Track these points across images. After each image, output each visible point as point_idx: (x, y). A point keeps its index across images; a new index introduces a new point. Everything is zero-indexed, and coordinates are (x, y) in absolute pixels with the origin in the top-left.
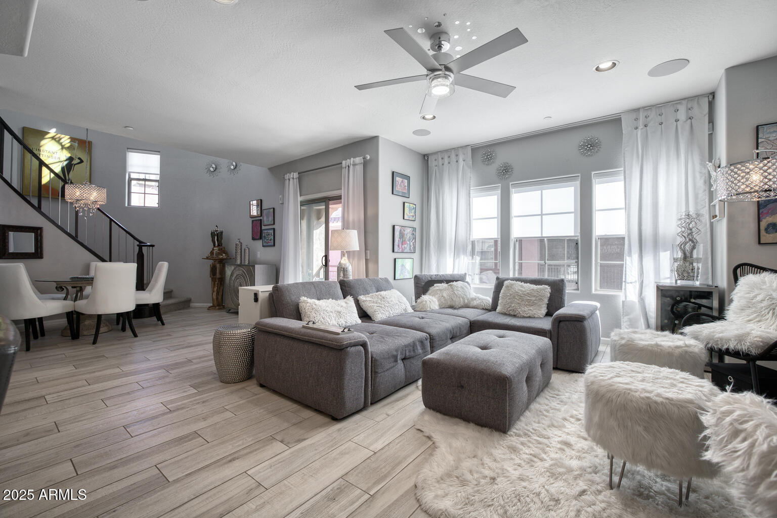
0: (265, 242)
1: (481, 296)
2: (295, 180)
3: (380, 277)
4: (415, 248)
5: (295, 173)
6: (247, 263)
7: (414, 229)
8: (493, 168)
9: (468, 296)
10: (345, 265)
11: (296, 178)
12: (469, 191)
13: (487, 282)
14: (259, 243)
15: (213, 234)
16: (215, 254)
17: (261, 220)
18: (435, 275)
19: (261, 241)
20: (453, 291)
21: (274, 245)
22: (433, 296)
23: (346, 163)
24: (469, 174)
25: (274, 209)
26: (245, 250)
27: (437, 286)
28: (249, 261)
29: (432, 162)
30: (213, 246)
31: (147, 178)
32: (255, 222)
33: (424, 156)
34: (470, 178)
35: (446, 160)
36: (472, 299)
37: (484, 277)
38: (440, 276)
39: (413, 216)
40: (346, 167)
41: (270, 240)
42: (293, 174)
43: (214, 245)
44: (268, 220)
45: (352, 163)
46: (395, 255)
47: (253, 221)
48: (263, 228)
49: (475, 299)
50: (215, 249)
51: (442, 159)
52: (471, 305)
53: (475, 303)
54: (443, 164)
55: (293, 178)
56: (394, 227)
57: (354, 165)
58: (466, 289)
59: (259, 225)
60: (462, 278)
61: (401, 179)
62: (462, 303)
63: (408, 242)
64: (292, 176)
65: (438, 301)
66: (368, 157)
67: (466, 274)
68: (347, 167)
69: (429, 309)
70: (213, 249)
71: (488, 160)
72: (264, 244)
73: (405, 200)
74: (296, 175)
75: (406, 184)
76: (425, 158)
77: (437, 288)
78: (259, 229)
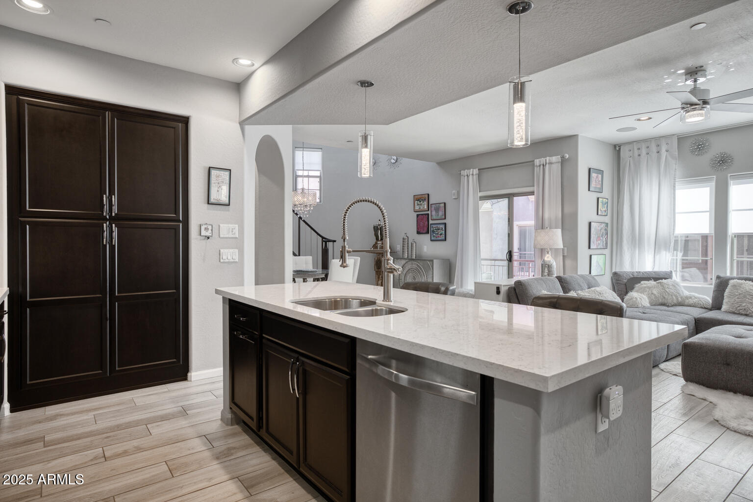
0: (434, 236)
1: (696, 295)
2: (474, 176)
3: (579, 274)
4: (607, 243)
5: (474, 170)
6: (414, 257)
7: (607, 224)
8: (706, 158)
9: (682, 295)
10: (549, 261)
11: (476, 174)
12: (674, 184)
13: (690, 279)
14: (426, 238)
15: (376, 229)
16: (379, 248)
17: (428, 214)
18: (637, 272)
19: (429, 235)
20: (664, 288)
21: (445, 240)
22: (641, 293)
23: (540, 161)
24: (674, 165)
25: (445, 203)
26: (412, 244)
27: (645, 284)
28: (416, 255)
29: (625, 153)
30: (375, 240)
31: (310, 175)
32: (420, 217)
33: (615, 146)
34: (676, 169)
35: (644, 151)
36: (686, 297)
37: (686, 275)
38: (643, 273)
39: (605, 211)
40: (540, 166)
41: (441, 235)
42: (473, 171)
43: (377, 239)
44: (438, 215)
45: (548, 162)
46: (591, 252)
47: (418, 216)
48: (431, 222)
49: (691, 298)
50: (378, 242)
51: (639, 149)
52: (686, 303)
53: (691, 301)
54: (639, 155)
55: (473, 175)
56: (590, 224)
57: (551, 163)
58: (678, 287)
59: (425, 219)
60: (667, 276)
61: (596, 175)
62: (675, 301)
63: (602, 238)
64: (471, 173)
65: (648, 299)
66: (567, 156)
67: (671, 271)
68: (542, 166)
69: (640, 306)
70: (376, 243)
71: (699, 151)
72: (433, 238)
73: (599, 195)
74: (476, 171)
75: (600, 179)
76: (617, 149)
77: (645, 286)
78: (426, 223)
